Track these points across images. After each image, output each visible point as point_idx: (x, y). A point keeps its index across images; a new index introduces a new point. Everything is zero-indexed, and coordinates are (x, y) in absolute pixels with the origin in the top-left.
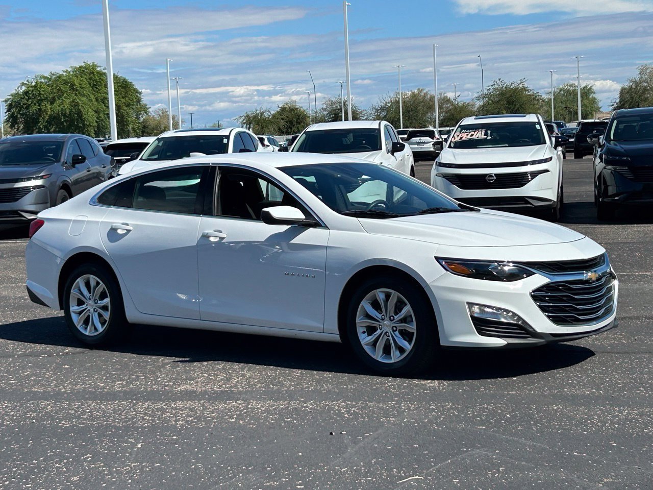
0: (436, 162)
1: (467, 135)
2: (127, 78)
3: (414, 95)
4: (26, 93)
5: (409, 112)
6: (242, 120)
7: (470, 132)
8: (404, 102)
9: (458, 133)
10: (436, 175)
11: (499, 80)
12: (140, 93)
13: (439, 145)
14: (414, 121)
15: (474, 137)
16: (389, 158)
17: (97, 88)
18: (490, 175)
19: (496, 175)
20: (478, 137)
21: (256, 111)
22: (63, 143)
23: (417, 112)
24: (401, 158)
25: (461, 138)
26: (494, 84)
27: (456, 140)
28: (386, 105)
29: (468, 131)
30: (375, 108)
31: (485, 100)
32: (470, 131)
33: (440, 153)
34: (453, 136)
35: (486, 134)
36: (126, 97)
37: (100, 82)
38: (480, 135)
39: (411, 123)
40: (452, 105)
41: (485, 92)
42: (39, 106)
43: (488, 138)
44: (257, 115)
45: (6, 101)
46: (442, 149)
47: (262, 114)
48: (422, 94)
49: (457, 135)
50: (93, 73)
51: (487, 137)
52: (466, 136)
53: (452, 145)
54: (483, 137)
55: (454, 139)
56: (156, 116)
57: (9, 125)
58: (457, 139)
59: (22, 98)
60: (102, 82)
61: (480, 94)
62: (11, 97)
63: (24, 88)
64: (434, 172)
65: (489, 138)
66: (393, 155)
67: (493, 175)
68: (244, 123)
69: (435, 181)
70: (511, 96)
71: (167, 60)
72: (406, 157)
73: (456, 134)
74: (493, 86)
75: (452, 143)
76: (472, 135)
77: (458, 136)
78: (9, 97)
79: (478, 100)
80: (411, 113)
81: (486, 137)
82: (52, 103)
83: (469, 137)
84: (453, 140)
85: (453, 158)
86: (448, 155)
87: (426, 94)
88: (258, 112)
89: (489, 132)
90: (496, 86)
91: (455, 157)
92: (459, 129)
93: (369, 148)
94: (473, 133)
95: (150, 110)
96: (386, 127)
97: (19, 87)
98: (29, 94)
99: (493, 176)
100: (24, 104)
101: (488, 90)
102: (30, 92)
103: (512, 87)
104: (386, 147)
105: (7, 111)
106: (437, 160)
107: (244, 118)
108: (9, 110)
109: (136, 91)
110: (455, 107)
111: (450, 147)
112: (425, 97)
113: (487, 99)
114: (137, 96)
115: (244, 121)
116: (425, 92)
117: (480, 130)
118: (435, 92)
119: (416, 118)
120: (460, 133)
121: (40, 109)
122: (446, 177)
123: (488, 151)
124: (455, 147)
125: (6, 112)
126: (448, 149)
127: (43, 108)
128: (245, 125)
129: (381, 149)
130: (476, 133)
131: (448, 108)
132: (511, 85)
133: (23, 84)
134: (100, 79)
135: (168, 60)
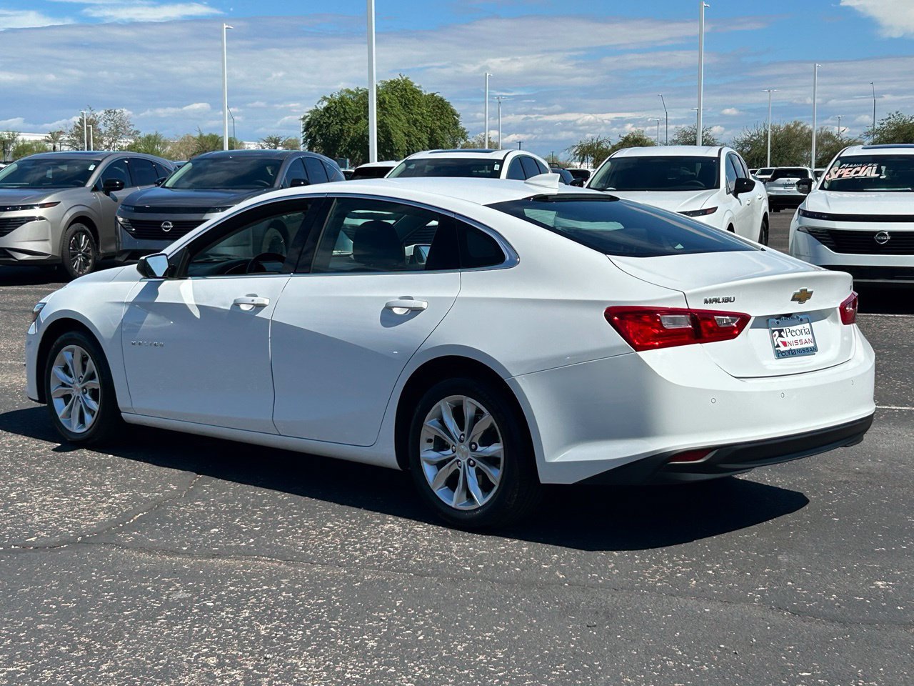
0: (800, 209)
1: (850, 171)
2: (444, 98)
3: (788, 129)
4: (327, 109)
5: (779, 147)
6: (574, 150)
7: (854, 168)
8: (774, 136)
9: (836, 168)
10: (798, 230)
11: (897, 113)
12: (458, 116)
13: (806, 185)
14: (785, 159)
15: (860, 174)
16: (731, 201)
17: (409, 108)
18: (881, 234)
19: (890, 233)
20: (866, 175)
21: (593, 140)
22: (282, 161)
23: (790, 148)
24: (748, 202)
25: (840, 176)
26: (890, 118)
27: (832, 178)
28: (751, 138)
29: (851, 166)
30: (737, 142)
31: (876, 137)
32: (855, 165)
33: (806, 196)
34: (829, 173)
35: (879, 171)
36: (441, 118)
37: (413, 101)
38: (869, 172)
39: (781, 161)
40: (834, 141)
41: (877, 126)
42: (341, 126)
43: (881, 177)
44: (593, 145)
45: (304, 119)
46: (809, 190)
47: (599, 144)
48: (799, 128)
49: (833, 172)
50: (406, 90)
51: (880, 175)
52: (847, 173)
53: (826, 185)
54: (874, 175)
55: (830, 177)
56: (476, 143)
57: (307, 147)
58: (834, 177)
59: (322, 115)
60: (415, 101)
61: (870, 129)
62: (309, 114)
63: (326, 104)
64: (794, 224)
65: (883, 177)
66: (736, 196)
67: (886, 233)
68: (577, 155)
69: (796, 238)
70: (909, 133)
71: (486, 74)
72: (757, 200)
73: (833, 169)
74: (888, 121)
75: (825, 183)
76: (857, 172)
77: (836, 173)
78: (307, 114)
79: (868, 136)
80: (781, 149)
81: (878, 175)
82: (356, 123)
83: (852, 175)
84: (828, 178)
85: (824, 205)
86: (818, 200)
87: (804, 128)
88: (595, 141)
89: (883, 168)
90: (891, 120)
91: (828, 203)
92: (839, 162)
93: (701, 185)
94: (858, 169)
95: (468, 135)
96: (729, 156)
97: (318, 103)
98: (331, 111)
99: (886, 235)
100: (324, 123)
101: (882, 124)
102: (332, 109)
103: (911, 122)
104: (727, 186)
105: (305, 131)
106: (800, 206)
107: (577, 148)
108: (306, 130)
109: (453, 112)
110: (838, 143)
111: (822, 188)
112: (801, 131)
113: (878, 136)
114: (454, 118)
115: (577, 152)
116: (802, 125)
117: (870, 165)
118: (814, 127)
119: (788, 156)
120: (839, 168)
121: (342, 130)
122: (814, 232)
123: (880, 196)
124: (830, 189)
125: (303, 132)
126: (820, 191)
127: (346, 128)
128: (578, 156)
129: (718, 187)
130: (864, 168)
131: (828, 145)
132: (911, 120)
133: (325, 98)
134: (413, 97)
135: (488, 75)
